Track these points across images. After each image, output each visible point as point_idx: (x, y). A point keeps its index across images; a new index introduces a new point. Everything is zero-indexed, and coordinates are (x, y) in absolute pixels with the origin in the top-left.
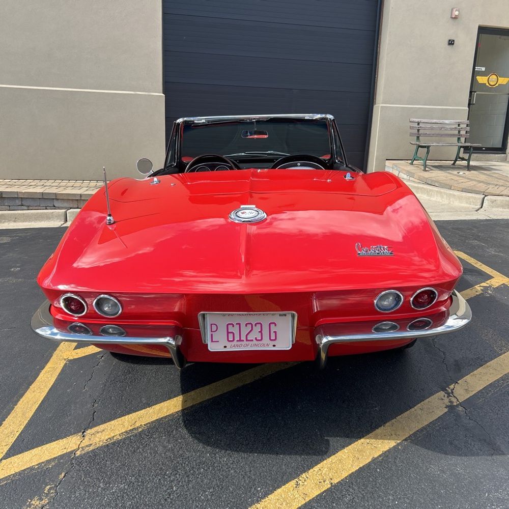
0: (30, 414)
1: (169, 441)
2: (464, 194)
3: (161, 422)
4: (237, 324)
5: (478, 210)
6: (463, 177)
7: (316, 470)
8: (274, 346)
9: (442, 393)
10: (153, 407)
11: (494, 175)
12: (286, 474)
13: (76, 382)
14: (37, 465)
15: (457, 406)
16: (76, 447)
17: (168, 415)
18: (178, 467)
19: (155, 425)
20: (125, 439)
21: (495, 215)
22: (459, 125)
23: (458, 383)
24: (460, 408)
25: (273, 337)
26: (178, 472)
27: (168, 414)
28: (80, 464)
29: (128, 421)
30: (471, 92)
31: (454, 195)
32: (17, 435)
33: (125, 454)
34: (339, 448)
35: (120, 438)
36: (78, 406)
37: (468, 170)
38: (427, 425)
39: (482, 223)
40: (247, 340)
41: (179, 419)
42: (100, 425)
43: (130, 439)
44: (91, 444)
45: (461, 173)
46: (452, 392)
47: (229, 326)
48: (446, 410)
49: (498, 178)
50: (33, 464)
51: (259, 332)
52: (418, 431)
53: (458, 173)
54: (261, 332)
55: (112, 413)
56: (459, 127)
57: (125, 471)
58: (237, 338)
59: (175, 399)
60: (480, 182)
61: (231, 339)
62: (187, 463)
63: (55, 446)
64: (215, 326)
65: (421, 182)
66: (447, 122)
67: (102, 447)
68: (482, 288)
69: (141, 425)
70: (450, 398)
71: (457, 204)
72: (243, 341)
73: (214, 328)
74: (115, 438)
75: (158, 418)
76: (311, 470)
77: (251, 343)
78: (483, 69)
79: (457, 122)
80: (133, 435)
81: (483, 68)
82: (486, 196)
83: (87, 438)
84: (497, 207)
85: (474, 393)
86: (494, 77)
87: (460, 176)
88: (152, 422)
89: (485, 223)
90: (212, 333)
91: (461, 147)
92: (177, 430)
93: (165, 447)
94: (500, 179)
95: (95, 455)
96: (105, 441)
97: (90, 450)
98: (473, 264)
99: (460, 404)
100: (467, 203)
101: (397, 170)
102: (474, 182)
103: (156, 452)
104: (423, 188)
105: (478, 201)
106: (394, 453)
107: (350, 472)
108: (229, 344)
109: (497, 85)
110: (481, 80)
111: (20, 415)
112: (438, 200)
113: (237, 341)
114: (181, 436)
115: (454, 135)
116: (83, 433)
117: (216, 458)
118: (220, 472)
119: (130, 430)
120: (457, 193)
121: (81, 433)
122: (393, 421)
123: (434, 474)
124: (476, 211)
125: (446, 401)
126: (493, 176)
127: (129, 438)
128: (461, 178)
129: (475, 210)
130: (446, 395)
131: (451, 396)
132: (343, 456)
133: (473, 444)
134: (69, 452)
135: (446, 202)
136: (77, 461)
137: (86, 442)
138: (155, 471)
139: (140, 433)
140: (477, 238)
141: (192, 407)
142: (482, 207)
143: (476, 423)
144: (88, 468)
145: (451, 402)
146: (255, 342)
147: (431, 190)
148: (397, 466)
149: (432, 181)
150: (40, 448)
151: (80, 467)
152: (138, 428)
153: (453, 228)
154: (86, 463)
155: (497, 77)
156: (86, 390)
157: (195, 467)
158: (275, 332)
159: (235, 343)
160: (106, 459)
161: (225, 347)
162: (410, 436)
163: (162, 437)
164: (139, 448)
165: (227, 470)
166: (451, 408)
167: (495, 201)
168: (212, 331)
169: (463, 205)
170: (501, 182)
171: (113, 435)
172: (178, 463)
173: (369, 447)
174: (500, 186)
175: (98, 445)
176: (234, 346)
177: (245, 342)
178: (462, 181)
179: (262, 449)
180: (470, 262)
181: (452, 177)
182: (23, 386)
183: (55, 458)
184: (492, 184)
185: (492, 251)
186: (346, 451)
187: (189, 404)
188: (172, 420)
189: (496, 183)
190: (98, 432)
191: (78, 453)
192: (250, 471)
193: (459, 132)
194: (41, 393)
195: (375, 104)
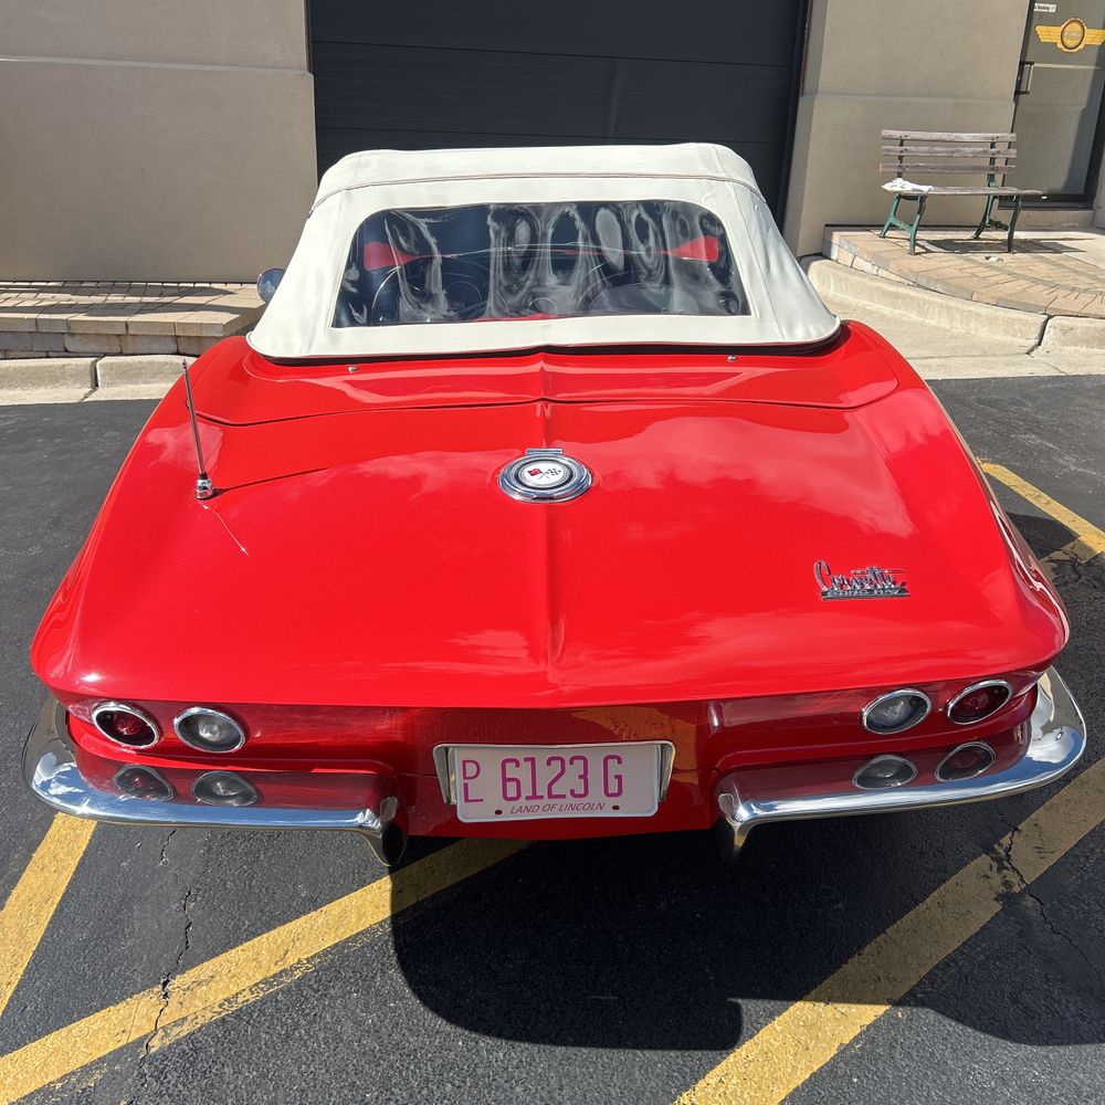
0: (36, 935)
1: (366, 1004)
2: (1001, 313)
3: (346, 951)
4: (526, 760)
5: (1032, 350)
6: (997, 269)
7: (711, 1081)
8: (616, 808)
9: (984, 861)
10: (324, 909)
11: (1067, 264)
12: (643, 1093)
13: (141, 839)
14: (60, 1080)
15: (1021, 894)
16: (148, 1028)
17: (361, 933)
18: (394, 1081)
19: (332, 960)
20: (263, 1001)
21: (1070, 364)
22: (992, 146)
23: (1020, 831)
24: (1029, 902)
25: (613, 788)
26: (392, 1093)
27: (360, 929)
28: (160, 1075)
29: (269, 950)
30: (1022, 64)
31: (978, 315)
32: (9, 994)
33: (266, 1044)
34: (761, 1020)
35: (252, 998)
36: (149, 907)
37: (1009, 251)
38: (958, 949)
39: (1043, 386)
40: (551, 796)
41: (386, 942)
42: (203, 961)
43: (277, 1001)
44: (185, 1019)
45: (993, 259)
46: (1008, 856)
47: (507, 765)
48: (997, 907)
49: (1076, 272)
50: (51, 1078)
51: (580, 777)
52: (936, 967)
53: (987, 258)
54: (584, 777)
55: (230, 928)
56: (993, 150)
57: (268, 1092)
58: (527, 790)
59: (374, 885)
60: (1036, 281)
61: (512, 792)
62: (412, 1067)
63: (100, 1024)
64: (474, 765)
65: (903, 280)
66: (966, 137)
67: (210, 1024)
68: (1055, 565)
69: (299, 961)
70: (1004, 871)
71: (983, 333)
72: (541, 797)
73: (471, 769)
74: (241, 999)
75: (337, 940)
76: (702, 1084)
77: (559, 801)
78: (1052, 8)
79: (987, 138)
80: (281, 990)
81: (1051, 6)
82: (1050, 317)
83: (174, 999)
84: (1075, 344)
85: (1057, 856)
86: (1076, 27)
87: (991, 267)
88: (326, 952)
89: (1049, 386)
90: (466, 781)
91: (995, 197)
92: (384, 973)
93: (358, 1023)
94: (1081, 274)
95: (195, 1050)
96: (217, 1009)
97: (182, 1035)
98: (1029, 498)
99: (1028, 890)
100: (1007, 333)
101: (849, 250)
102: (1022, 282)
103: (338, 1038)
104: (908, 296)
105: (1033, 329)
106: (889, 1032)
107: (792, 1087)
108: (506, 806)
109: (1081, 47)
110: (1046, 34)
111: (13, 935)
112: (943, 325)
113: (527, 798)
114: (396, 992)
115: (980, 169)
116: (165, 984)
117: (478, 1051)
118: (489, 1093)
119: (275, 976)
120: (984, 310)
121: (160, 986)
122: (878, 939)
123: (983, 1089)
124: (1028, 353)
125: (996, 880)
126: (1065, 267)
127: (273, 996)
128: (993, 272)
129: (1026, 350)
130: (995, 865)
131: (1007, 868)
132: (772, 1041)
133: (1064, 1002)
134: (133, 1042)
135: (959, 329)
136: (153, 1069)
137: (172, 1012)
138: (339, 1093)
139: (299, 983)
140: (1034, 427)
141: (415, 907)
142: (1039, 344)
143: (1067, 941)
144: (181, 1087)
145: (1007, 883)
146: (570, 800)
147: (925, 302)
148: (896, 1067)
149: (929, 279)
150: (64, 1031)
151: (162, 1083)
152: (293, 968)
153: (980, 401)
154: (176, 1074)
155: (1083, 27)
156: (166, 863)
157: (431, 1077)
158: (619, 778)
159: (522, 802)
160: (222, 1059)
161: (499, 812)
162: (921, 980)
163: (350, 993)
164: (297, 1026)
165: (507, 1086)
166: (1008, 899)
167: (1072, 329)
168: (465, 778)
169: (998, 337)
170: (1083, 283)
171: (235, 990)
172: (392, 1067)
173: (830, 1015)
174: (1080, 291)
175: (200, 1020)
176: (520, 810)
177: (546, 800)
178: (996, 279)
179: (585, 1026)
180: (1023, 494)
181: (974, 271)
182: (17, 852)
183: (102, 1060)
184: (1064, 287)
185: (1070, 463)
186: (779, 1028)
187: (410, 900)
188: (371, 945)
189: (1072, 284)
190: (200, 984)
191: (156, 1044)
192: (561, 1089)
193: (992, 160)
194: (60, 874)
195: (803, 94)
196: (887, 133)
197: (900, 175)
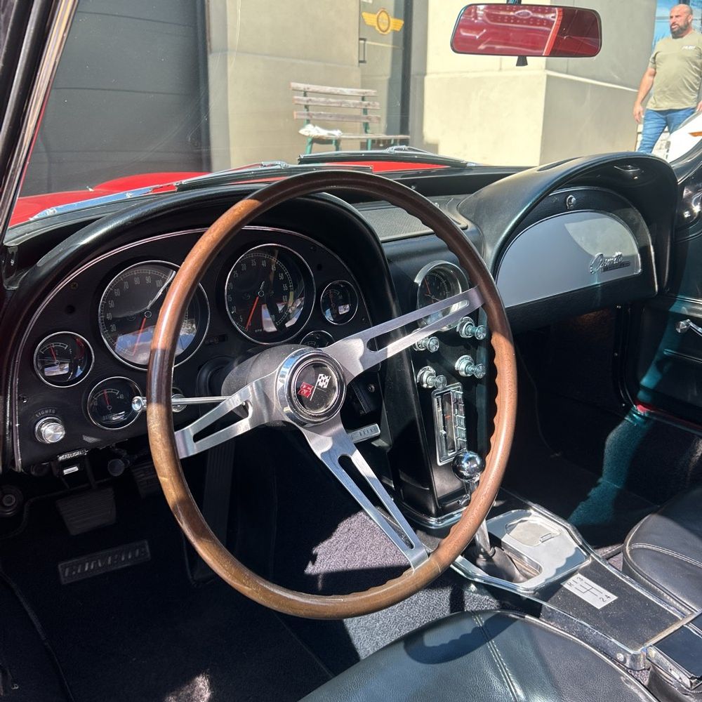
22: (363, 99)
30: (359, 40)
56: (364, 103)
66: (346, 91)
79: (359, 93)
86: (385, 15)
109: (390, 31)
110: (368, 18)
155: (388, 16)
193: (365, 111)
195: (211, 52)
196: (294, 85)
197: (308, 122)
